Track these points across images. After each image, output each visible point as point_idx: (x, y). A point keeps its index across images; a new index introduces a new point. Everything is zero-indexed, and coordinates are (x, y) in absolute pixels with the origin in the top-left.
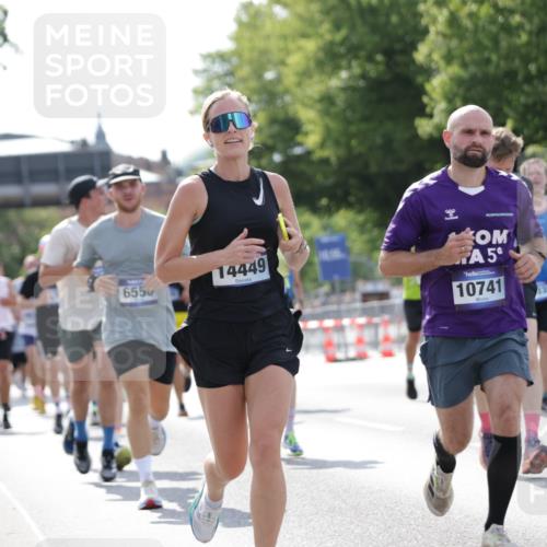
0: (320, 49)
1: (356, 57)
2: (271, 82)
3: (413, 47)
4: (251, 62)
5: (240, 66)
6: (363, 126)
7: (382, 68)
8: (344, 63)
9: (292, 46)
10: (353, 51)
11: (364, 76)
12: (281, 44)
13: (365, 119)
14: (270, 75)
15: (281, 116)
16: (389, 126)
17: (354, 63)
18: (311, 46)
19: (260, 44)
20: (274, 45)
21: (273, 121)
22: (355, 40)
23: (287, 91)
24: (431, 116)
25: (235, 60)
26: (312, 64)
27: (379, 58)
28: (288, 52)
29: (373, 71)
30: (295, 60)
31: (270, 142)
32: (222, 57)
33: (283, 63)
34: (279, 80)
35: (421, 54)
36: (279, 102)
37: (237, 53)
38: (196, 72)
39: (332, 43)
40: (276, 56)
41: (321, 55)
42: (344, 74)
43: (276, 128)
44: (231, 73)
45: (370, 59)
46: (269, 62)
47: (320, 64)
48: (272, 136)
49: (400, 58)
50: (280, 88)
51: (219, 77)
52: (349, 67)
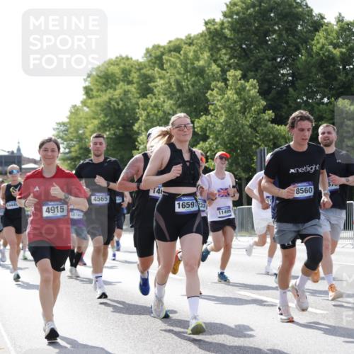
0: (99, 123)
1: (112, 127)
2: (81, 134)
3: (133, 124)
4: (74, 126)
5: (70, 128)
6: (113, 152)
7: (121, 131)
8: (108, 129)
9: (89, 122)
10: (111, 124)
11: (114, 134)
12: (86, 121)
13: (114, 149)
14: (81, 132)
15: (84, 147)
16: (123, 152)
17: (111, 129)
18: (96, 122)
19: (78, 120)
20: (83, 121)
21: (81, 148)
22: (112, 121)
23: (87, 138)
24: (138, 150)
25: (68, 126)
26: (96, 129)
27: (121, 128)
28: (88, 124)
29: (118, 132)
30: (90, 127)
31: (79, 156)
32: (64, 124)
33: (86, 128)
34: (84, 133)
35: (136, 127)
36: (83, 142)
37: (69, 123)
38: (54, 129)
39: (104, 121)
40: (83, 125)
41: (100, 125)
42: (108, 133)
43: (82, 151)
44: (67, 130)
45: (117, 128)
46: (81, 127)
47: (99, 129)
48: (80, 154)
49: (128, 128)
50: (84, 137)
51: (63, 131)
52: (109, 131)
